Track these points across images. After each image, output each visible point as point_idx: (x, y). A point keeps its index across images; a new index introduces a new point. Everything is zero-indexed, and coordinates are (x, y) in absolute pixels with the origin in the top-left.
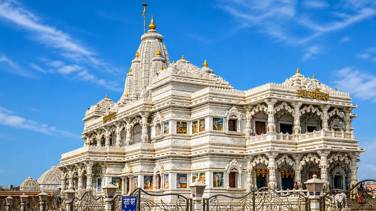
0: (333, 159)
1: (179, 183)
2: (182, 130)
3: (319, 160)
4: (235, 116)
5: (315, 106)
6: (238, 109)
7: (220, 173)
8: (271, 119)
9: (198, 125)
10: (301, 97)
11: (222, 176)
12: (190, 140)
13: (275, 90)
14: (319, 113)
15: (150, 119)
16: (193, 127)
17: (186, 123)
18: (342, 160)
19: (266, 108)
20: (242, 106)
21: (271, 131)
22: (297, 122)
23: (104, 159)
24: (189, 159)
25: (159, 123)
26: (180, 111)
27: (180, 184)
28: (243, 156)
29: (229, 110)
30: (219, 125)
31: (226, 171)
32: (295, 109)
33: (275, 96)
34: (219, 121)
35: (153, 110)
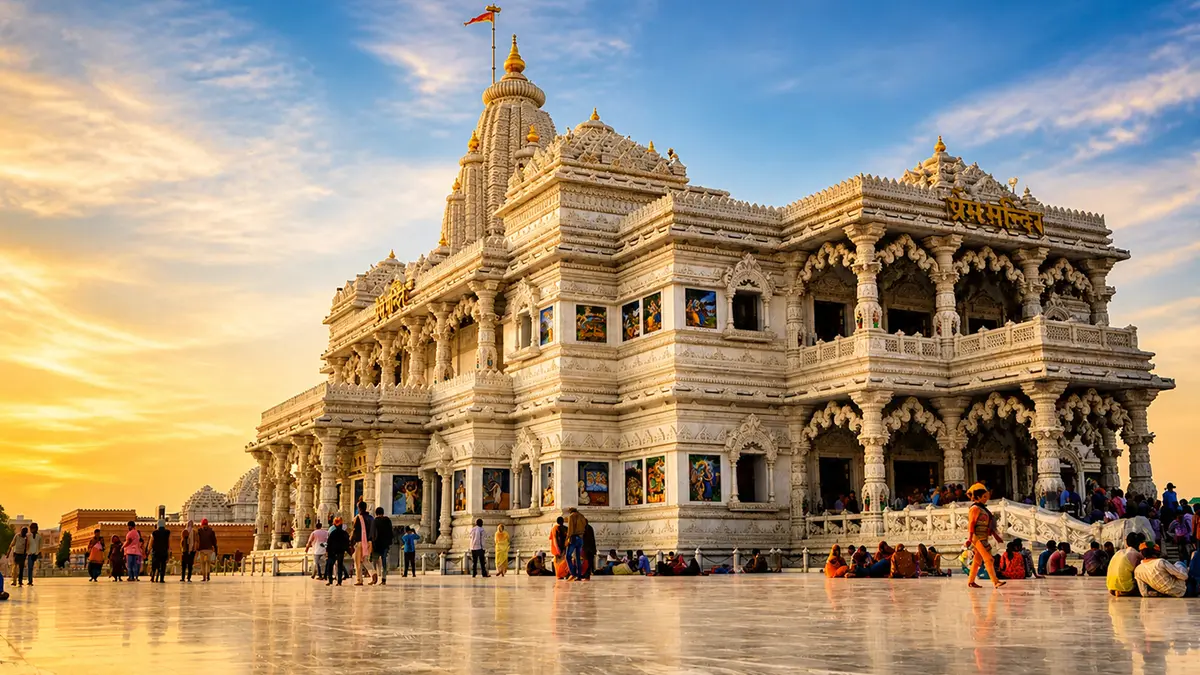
0: (1074, 410)
1: (585, 490)
2: (592, 331)
3: (1027, 413)
4: (753, 284)
5: (999, 250)
6: (763, 263)
7: (709, 458)
8: (866, 288)
9: (638, 315)
10: (957, 221)
11: (717, 469)
12: (617, 360)
13: (877, 197)
14: (1013, 274)
15: (500, 303)
16: (624, 321)
17: (602, 310)
18: (1102, 411)
19: (851, 256)
20: (774, 252)
21: (867, 326)
22: (946, 298)
23: (372, 422)
24: (615, 418)
25: (528, 312)
26: (586, 273)
27: (588, 492)
28: (777, 406)
29: (733, 264)
30: (702, 312)
31: (729, 452)
32: (940, 259)
33: (879, 214)
34: (703, 301)
35: (509, 273)
